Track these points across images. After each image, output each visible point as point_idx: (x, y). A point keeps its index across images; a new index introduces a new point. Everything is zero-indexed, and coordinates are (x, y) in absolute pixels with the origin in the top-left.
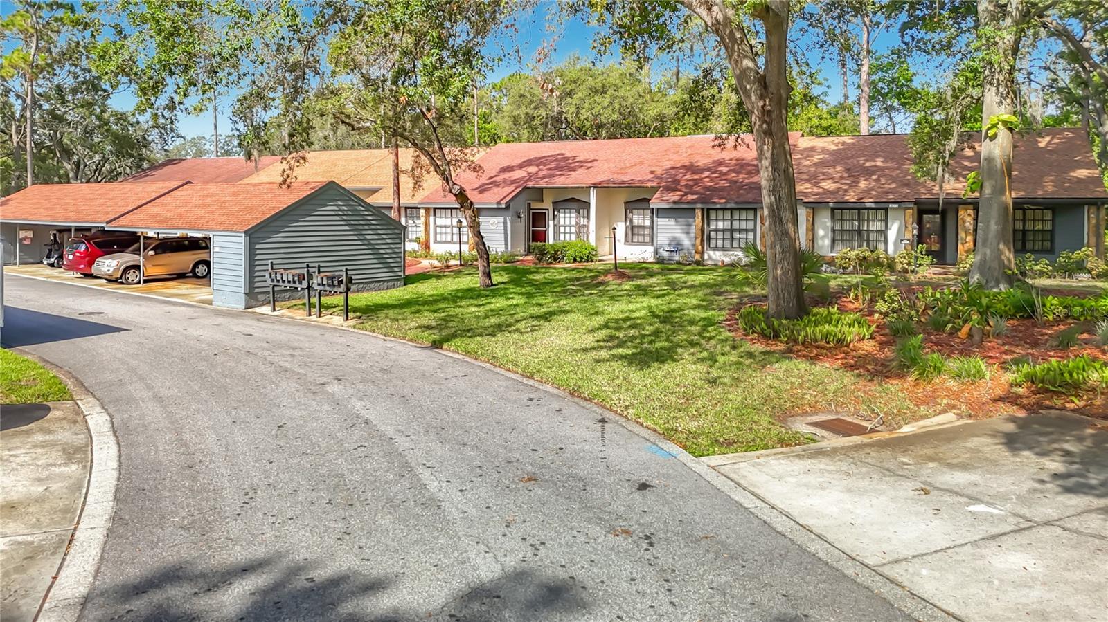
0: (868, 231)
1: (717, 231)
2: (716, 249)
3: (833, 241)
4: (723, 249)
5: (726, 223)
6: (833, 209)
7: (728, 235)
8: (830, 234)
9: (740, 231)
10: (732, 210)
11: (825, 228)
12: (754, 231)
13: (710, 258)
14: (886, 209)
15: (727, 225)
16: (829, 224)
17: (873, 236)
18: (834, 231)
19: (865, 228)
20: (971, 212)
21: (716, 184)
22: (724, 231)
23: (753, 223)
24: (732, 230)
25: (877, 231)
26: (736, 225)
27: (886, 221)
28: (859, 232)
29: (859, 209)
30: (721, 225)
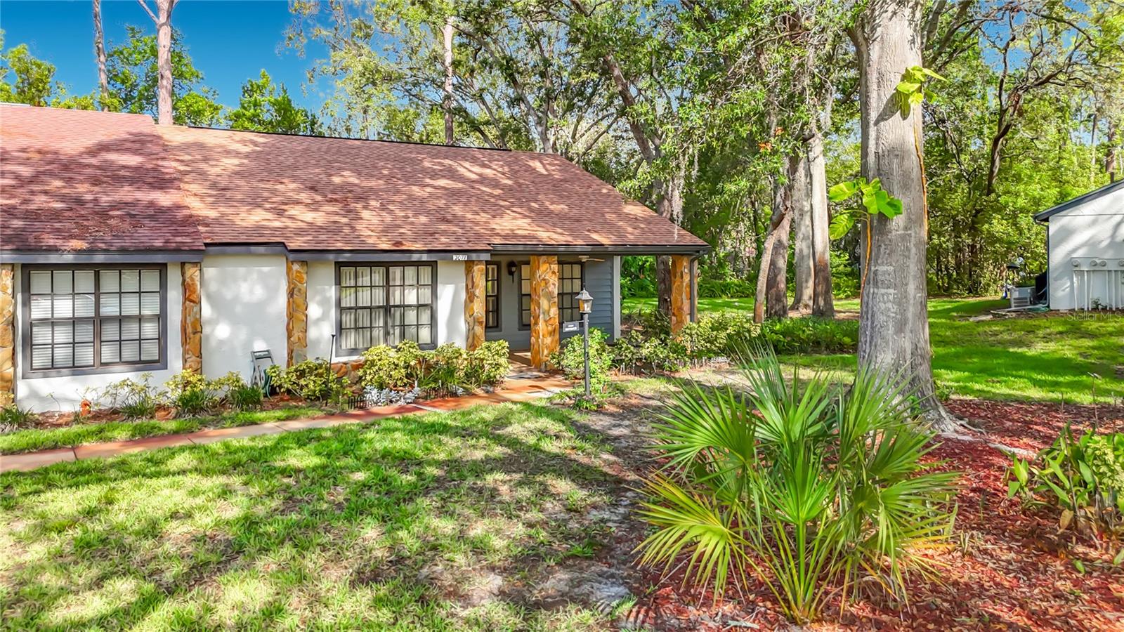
0: (403, 306)
1: (52, 323)
2: (52, 368)
3: (340, 329)
4: (76, 369)
5: (79, 302)
6: (339, 265)
7: (86, 333)
8: (333, 313)
9: (121, 320)
10: (97, 269)
11: (324, 303)
12: (161, 318)
13: (34, 395)
14: (433, 265)
15: (85, 308)
16: (332, 292)
17: (411, 317)
18: (341, 309)
19: (398, 303)
20: (555, 267)
21: (25, 202)
22: (74, 322)
23: (156, 299)
24: (99, 321)
25: (419, 306)
26: (110, 308)
27: (434, 286)
28: (387, 309)
29: (387, 265)
30: (64, 308)
